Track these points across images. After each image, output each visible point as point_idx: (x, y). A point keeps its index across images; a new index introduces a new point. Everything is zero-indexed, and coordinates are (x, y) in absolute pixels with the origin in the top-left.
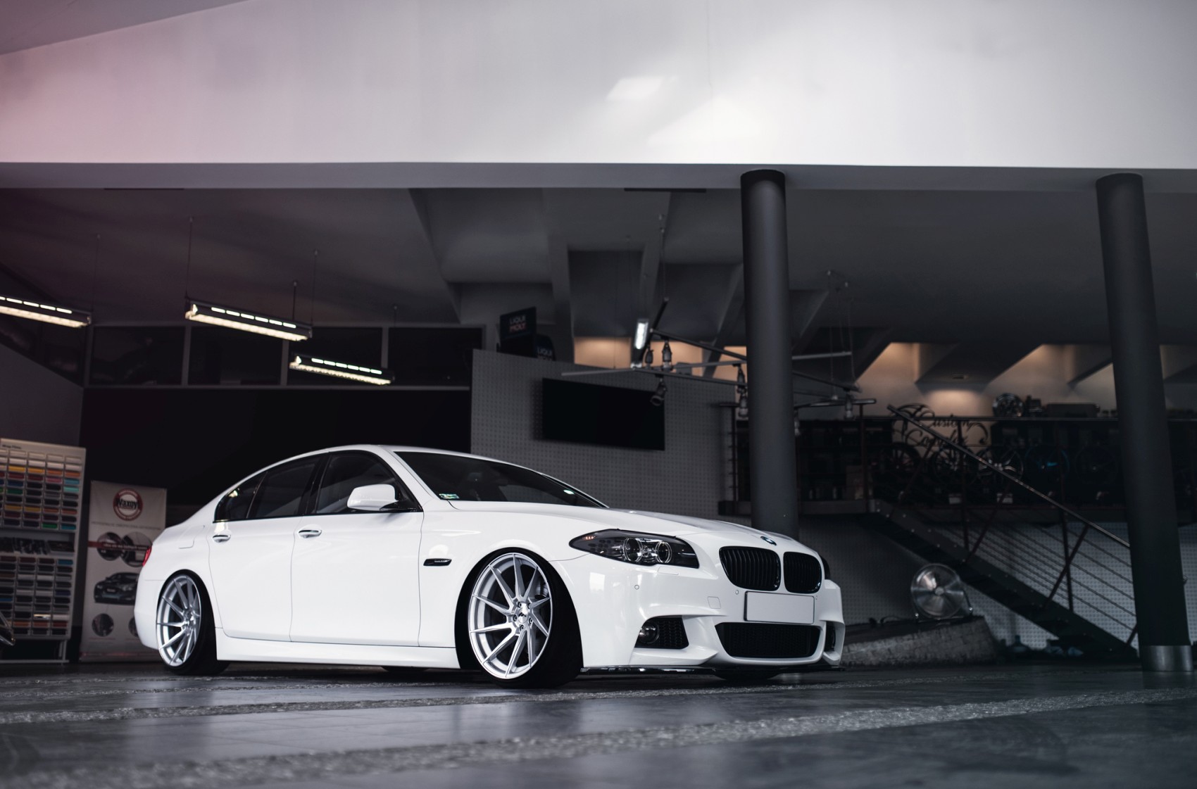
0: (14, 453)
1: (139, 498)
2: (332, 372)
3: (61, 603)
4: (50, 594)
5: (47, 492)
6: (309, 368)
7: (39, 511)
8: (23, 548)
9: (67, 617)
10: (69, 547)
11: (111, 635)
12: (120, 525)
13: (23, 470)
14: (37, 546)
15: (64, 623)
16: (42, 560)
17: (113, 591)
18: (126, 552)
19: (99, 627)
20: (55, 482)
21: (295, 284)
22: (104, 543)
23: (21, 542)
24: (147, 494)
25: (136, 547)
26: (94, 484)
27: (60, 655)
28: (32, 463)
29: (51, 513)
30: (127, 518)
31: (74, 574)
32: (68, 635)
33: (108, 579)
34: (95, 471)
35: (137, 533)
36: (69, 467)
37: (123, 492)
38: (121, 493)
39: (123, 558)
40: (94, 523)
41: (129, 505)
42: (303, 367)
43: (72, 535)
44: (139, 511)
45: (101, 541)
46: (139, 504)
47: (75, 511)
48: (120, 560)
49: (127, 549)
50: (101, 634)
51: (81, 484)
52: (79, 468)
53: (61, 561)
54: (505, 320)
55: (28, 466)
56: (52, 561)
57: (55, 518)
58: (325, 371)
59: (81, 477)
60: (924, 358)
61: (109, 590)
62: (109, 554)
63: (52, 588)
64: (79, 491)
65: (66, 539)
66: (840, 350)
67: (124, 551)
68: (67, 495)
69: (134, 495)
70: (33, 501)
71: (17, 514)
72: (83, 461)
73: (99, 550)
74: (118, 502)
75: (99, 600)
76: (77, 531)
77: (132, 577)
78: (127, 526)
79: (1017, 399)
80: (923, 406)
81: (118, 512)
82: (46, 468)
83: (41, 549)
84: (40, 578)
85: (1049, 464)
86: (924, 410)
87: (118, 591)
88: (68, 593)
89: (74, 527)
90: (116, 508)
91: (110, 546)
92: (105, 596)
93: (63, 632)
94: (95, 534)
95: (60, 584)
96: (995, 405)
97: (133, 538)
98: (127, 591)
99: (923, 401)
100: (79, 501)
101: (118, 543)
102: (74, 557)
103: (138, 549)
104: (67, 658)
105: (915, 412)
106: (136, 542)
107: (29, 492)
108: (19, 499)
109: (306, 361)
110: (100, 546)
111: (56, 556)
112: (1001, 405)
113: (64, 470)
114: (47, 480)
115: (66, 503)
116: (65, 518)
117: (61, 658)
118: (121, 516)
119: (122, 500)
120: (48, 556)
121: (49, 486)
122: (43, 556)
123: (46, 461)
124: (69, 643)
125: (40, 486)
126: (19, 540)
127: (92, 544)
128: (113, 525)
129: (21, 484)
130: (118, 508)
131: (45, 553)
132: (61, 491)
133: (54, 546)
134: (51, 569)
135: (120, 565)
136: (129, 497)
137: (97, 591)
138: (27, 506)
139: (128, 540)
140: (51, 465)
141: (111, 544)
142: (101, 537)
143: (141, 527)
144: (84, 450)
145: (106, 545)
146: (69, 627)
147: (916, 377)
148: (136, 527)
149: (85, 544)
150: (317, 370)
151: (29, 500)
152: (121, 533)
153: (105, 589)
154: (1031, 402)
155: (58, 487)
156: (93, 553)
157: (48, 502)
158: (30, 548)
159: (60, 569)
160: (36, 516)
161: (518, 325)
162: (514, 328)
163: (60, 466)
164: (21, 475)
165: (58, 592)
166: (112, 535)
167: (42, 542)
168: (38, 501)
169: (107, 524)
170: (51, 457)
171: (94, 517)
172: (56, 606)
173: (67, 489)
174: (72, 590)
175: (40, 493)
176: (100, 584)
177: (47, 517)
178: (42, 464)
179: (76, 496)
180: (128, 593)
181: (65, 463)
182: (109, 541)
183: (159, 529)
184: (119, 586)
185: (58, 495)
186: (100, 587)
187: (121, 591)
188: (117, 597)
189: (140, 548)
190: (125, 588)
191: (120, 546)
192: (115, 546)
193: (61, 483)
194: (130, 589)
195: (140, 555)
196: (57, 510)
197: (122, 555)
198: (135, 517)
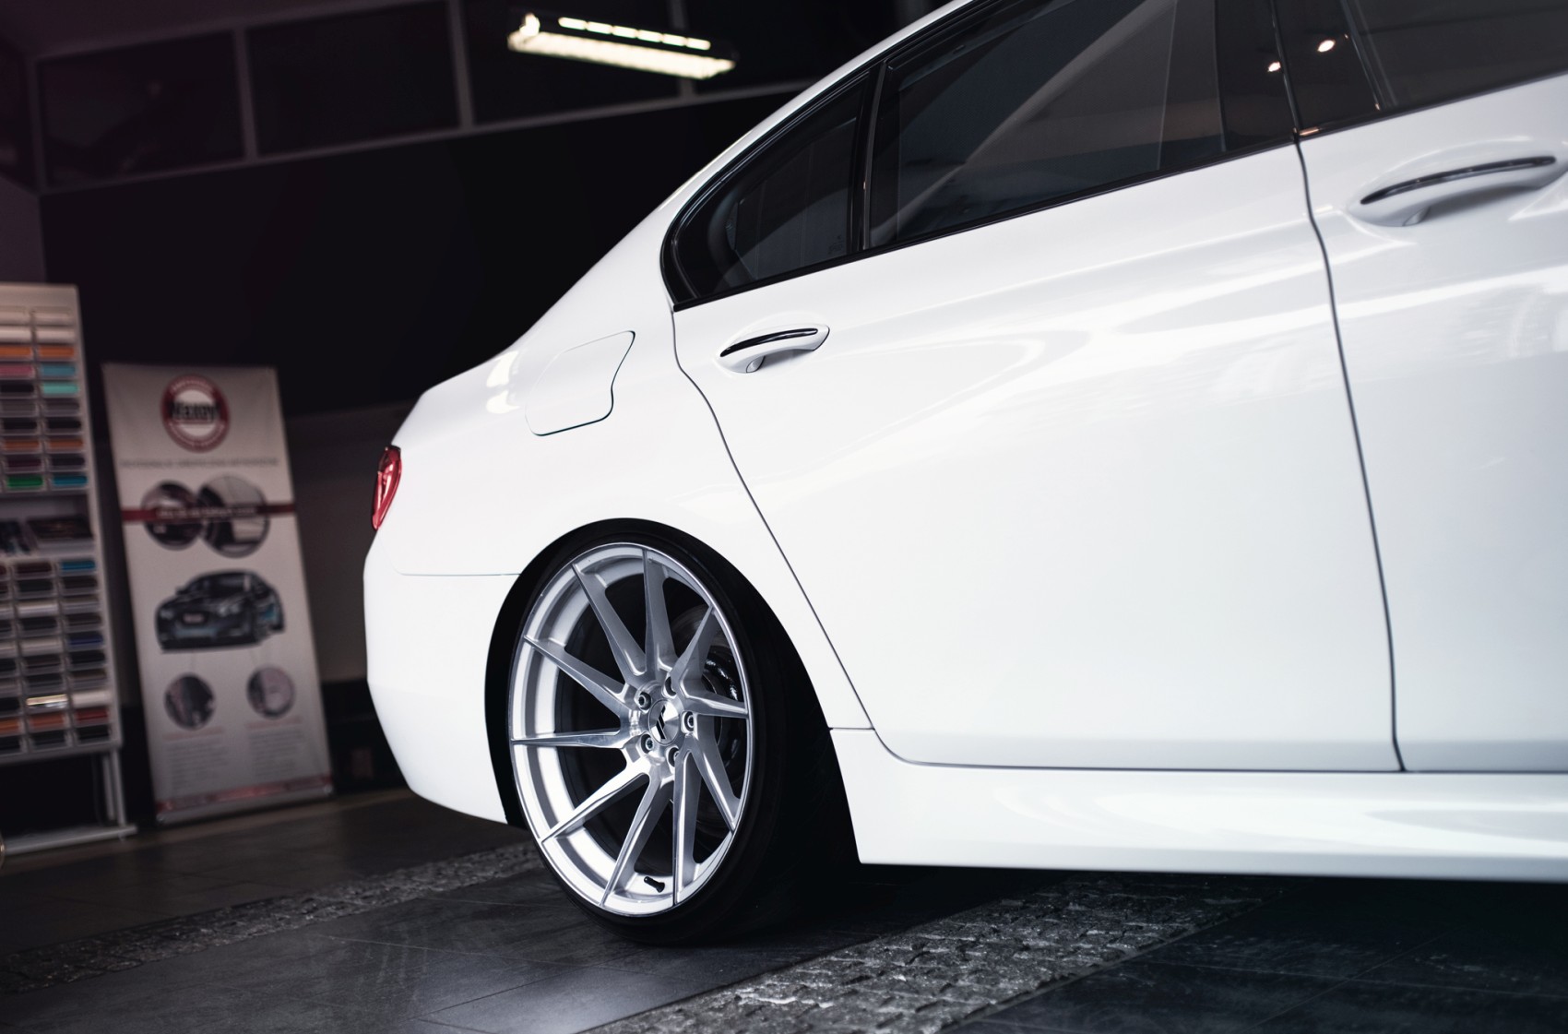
1: (217, 395)
3: (86, 665)
4: (54, 645)
5: (3, 403)
6: (558, 44)
9: (105, 696)
10: (80, 530)
11: (213, 723)
12: (186, 464)
14: (6, 536)
15: (100, 710)
16: (23, 568)
17: (198, 619)
18: (212, 524)
19: (181, 707)
20: (14, 375)
22: (156, 510)
24: (234, 381)
25: (230, 511)
26: (111, 372)
27: (111, 813)
29: (21, 450)
30: (198, 446)
31: (102, 591)
32: (117, 737)
33: (182, 592)
35: (227, 478)
36: (44, 334)
37: (179, 385)
38: (175, 389)
39: (208, 538)
40: (127, 464)
41: (198, 413)
42: (540, 43)
43: (81, 499)
44: (222, 427)
45: (151, 504)
46: (219, 410)
47: (79, 441)
48: (200, 545)
49: (211, 519)
50: (190, 724)
51: (80, 371)
52: (70, 335)
53: (67, 564)
56: (45, 567)
57: (35, 461)
59: (78, 356)
61: (189, 618)
62: (174, 534)
63: (58, 631)
64: (78, 389)
65: (68, 510)
67: (205, 523)
68: (54, 402)
69: (204, 391)
72: (72, 315)
73: (150, 529)
74: (171, 409)
75: (170, 644)
76: (91, 487)
77: (234, 582)
78: (201, 463)
81: (176, 432)
83: (14, 541)
84: (27, 610)
87: (209, 617)
88: (97, 637)
89: (83, 478)
90: (171, 424)
91: (171, 514)
92: (182, 632)
93: (103, 732)
94: (135, 489)
95: (74, 618)
97: (221, 488)
98: (230, 616)
100: (84, 414)
101: (189, 506)
102: (96, 550)
103: (236, 516)
104: (130, 820)
106: (228, 499)
109: (549, 27)
110: (148, 516)
111: (53, 554)
113: (34, 342)
115: (54, 424)
116: (58, 460)
117: (115, 824)
118: (185, 442)
119: (180, 405)
120: (35, 557)
121: (7, 387)
122: (21, 557)
124: (124, 753)
127: (132, 516)
128: (169, 464)
130: (176, 423)
131: (26, 549)
132: (35, 396)
133: (44, 530)
134: (46, 585)
135: (201, 559)
136: (194, 396)
137: (162, 625)
139: (209, 496)
140: (2, 335)
141: (174, 510)
142: (149, 496)
143: (235, 463)
144: (70, 293)
145: (164, 514)
146: (114, 719)
148: (220, 463)
149: (116, 517)
150: (569, 47)
152: (193, 480)
153: (179, 618)
155: (27, 387)
156: (136, 535)
157: (9, 424)
159: (70, 582)
163: (23, 334)
165: (73, 638)
166: (172, 489)
169: (156, 464)
171: (123, 449)
172: (76, 674)
173: (49, 390)
174: (106, 628)
176: (166, 606)
177: (13, 461)
179: (71, 403)
180: (234, 620)
181: (33, 325)
182: (167, 503)
183: (274, 462)
184: (209, 606)
185: (30, 404)
186: (167, 614)
187: (216, 617)
188: (208, 632)
189: (243, 510)
190: (223, 608)
191: (195, 513)
192: (183, 514)
193: (32, 375)
194: (235, 609)
195: (243, 528)
196: (35, 441)
197: (203, 533)
198: (215, 441)
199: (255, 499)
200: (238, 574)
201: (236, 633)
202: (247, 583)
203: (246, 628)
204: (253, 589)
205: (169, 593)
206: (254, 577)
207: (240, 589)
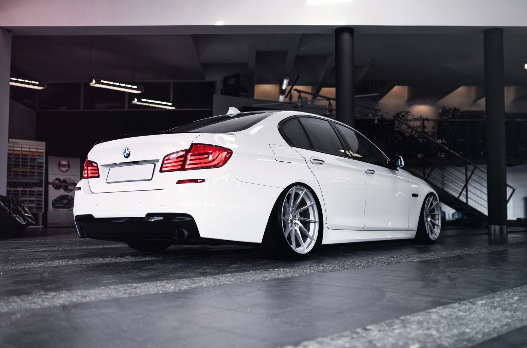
0: (15, 145)
1: (68, 163)
2: (150, 105)
3: (39, 209)
4: (34, 205)
5: (30, 162)
6: (141, 103)
7: (28, 170)
8: (21, 186)
10: (40, 185)
12: (61, 175)
13: (20, 153)
14: (27, 185)
16: (30, 191)
17: (60, 203)
18: (64, 186)
20: (33, 157)
21: (133, 65)
22: (55, 183)
23: (20, 184)
24: (72, 161)
26: (50, 158)
28: (23, 149)
29: (32, 171)
30: (64, 172)
31: (43, 197)
33: (57, 198)
34: (50, 152)
35: (68, 178)
36: (39, 150)
38: (61, 161)
39: (63, 189)
40: (51, 174)
41: (64, 166)
42: (138, 103)
43: (42, 180)
44: (68, 168)
45: (54, 182)
46: (68, 165)
47: (42, 170)
48: (62, 190)
49: (64, 185)
51: (44, 158)
52: (44, 151)
53: (38, 191)
54: (226, 80)
55: (21, 151)
56: (34, 191)
57: (34, 173)
58: (147, 104)
59: (44, 155)
60: (410, 91)
61: (58, 203)
62: (57, 187)
63: (35, 203)
64: (44, 161)
65: (38, 181)
66: (373, 93)
67: (63, 186)
68: (39, 163)
69: (66, 162)
70: (24, 166)
71: (18, 172)
72: (44, 148)
73: (53, 186)
74: (60, 165)
75: (54, 207)
76: (44, 178)
77: (67, 197)
78: (64, 175)
79: (450, 109)
80: (408, 112)
81: (60, 169)
82: (29, 151)
83: (29, 186)
84: (30, 199)
85: (462, 140)
86: (409, 114)
87: (62, 203)
88: (42, 204)
89: (42, 176)
90: (59, 167)
92: (56, 205)
94: (51, 179)
95: (38, 201)
96: (440, 111)
97: (67, 180)
98: (66, 203)
99: (408, 110)
100: (44, 165)
101: (60, 183)
102: (43, 189)
103: (69, 185)
105: (405, 115)
106: (68, 182)
107: (23, 162)
108: (19, 165)
109: (139, 100)
110: (53, 184)
111: (35, 189)
112: (442, 112)
113: (37, 152)
114: (30, 157)
115: (38, 166)
116: (38, 173)
118: (61, 171)
119: (61, 164)
120: (32, 189)
121: (31, 159)
122: (30, 189)
123: (29, 148)
125: (27, 159)
126: (19, 182)
127: (50, 183)
128: (58, 175)
129: (19, 158)
131: (31, 188)
132: (36, 161)
133: (35, 185)
134: (34, 195)
135: (62, 192)
136: (64, 163)
137: (53, 204)
138: (23, 168)
139: (65, 181)
140: (31, 150)
141: (58, 183)
142: (54, 180)
143: (70, 175)
144: (43, 144)
145: (56, 184)
147: (406, 99)
148: (67, 175)
149: (47, 183)
150: (144, 104)
151: (23, 166)
152: (62, 178)
153: (56, 202)
154: (456, 110)
155: (35, 159)
156: (50, 187)
157: (31, 166)
158: (24, 186)
159: (38, 194)
160: (26, 172)
161: (232, 82)
162: (230, 83)
163: (35, 150)
164: (19, 155)
165: (37, 204)
166: (58, 179)
167: (29, 183)
168: (27, 166)
169: (56, 175)
170: (31, 147)
171: (50, 172)
173: (38, 160)
174: (43, 203)
175: (27, 162)
176: (54, 200)
177: (31, 172)
178: (27, 150)
179: (42, 163)
180: (66, 204)
181: (37, 149)
182: (57, 182)
183: (77, 176)
184: (62, 201)
185: (35, 163)
186: (54, 202)
187: (63, 203)
188: (61, 206)
189: (70, 184)
190: (64, 202)
191: (62, 184)
192: (59, 184)
193: (36, 158)
194: (67, 202)
195: (70, 187)
196: (35, 169)
197: (63, 188)
198: (67, 171)
199: (73, 182)
200: (68, 196)
201: (66, 206)
202: (69, 197)
203: (68, 206)
204: (70, 199)
205: (55, 198)
206: (71, 196)
207: (68, 198)
